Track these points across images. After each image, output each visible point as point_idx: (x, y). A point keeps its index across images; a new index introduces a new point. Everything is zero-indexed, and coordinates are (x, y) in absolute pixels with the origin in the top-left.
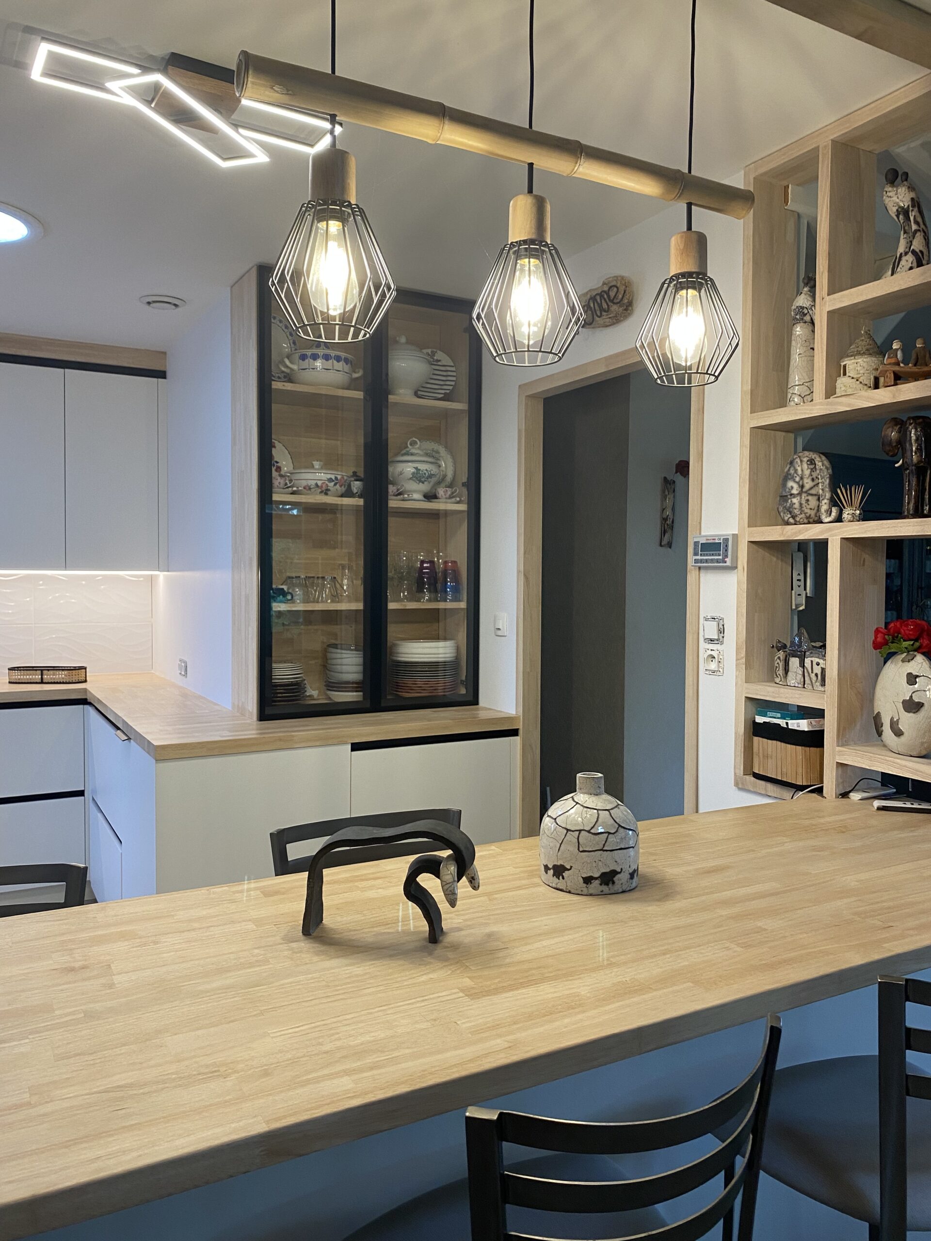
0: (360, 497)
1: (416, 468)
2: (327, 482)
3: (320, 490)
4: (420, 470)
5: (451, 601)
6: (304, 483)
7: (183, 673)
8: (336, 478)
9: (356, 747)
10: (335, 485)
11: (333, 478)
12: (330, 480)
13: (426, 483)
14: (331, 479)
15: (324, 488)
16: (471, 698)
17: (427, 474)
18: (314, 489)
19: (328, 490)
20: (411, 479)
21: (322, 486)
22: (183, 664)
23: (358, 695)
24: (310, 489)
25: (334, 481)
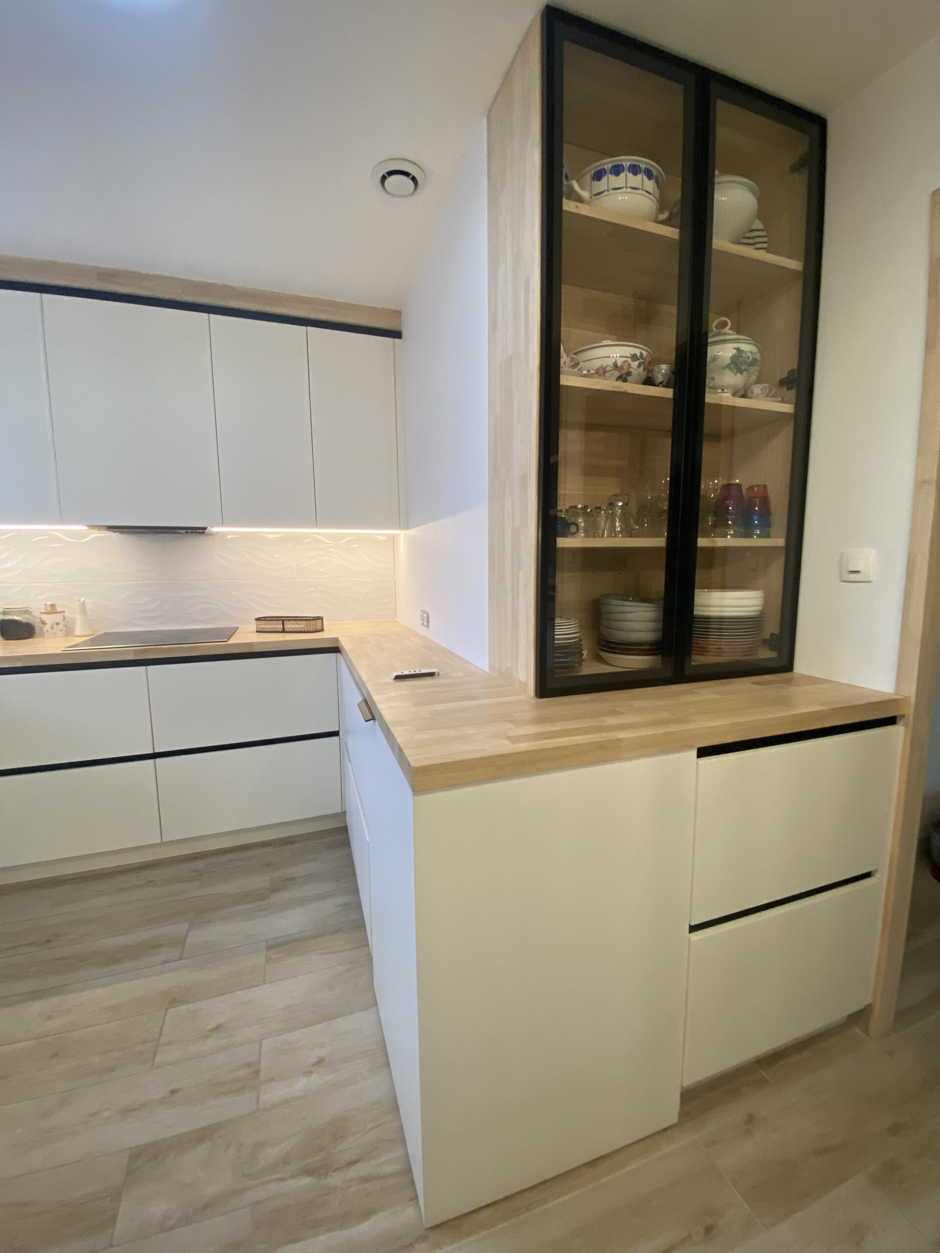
0: (667, 386)
1: (738, 349)
2: (629, 360)
3: (618, 374)
4: (742, 351)
5: (759, 536)
6: (597, 364)
7: (425, 624)
8: (641, 354)
9: (703, 752)
10: (639, 366)
11: (638, 355)
12: (634, 357)
13: (745, 373)
14: (635, 355)
15: (624, 372)
16: (784, 662)
17: (751, 358)
18: (610, 373)
19: (629, 374)
20: (728, 366)
21: (622, 367)
22: (425, 615)
23: (657, 659)
24: (605, 372)
25: (638, 359)
